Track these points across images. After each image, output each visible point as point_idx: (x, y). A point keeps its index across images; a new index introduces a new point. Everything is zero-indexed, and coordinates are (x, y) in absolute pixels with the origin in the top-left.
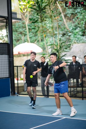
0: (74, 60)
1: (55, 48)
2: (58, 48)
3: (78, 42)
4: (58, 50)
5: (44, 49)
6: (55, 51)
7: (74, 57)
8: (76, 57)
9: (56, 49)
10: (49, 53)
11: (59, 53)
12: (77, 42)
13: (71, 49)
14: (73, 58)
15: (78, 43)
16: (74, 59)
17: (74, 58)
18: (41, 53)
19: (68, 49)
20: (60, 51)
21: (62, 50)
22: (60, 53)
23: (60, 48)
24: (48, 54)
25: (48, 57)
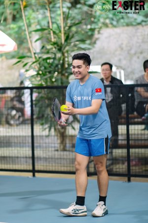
0: (108, 75)
1: (53, 40)
2: (59, 38)
3: (115, 23)
4: (59, 43)
5: (21, 41)
6: (52, 48)
7: (107, 67)
8: (111, 66)
9: (55, 43)
10: (35, 54)
11: (63, 54)
12: (112, 24)
13: (95, 43)
14: (103, 70)
15: (115, 26)
16: (108, 72)
17: (106, 70)
18: (13, 54)
19: (88, 42)
20: (67, 48)
21: (72, 44)
22: (66, 55)
23: (66, 40)
24: (33, 56)
25: (33, 65)
